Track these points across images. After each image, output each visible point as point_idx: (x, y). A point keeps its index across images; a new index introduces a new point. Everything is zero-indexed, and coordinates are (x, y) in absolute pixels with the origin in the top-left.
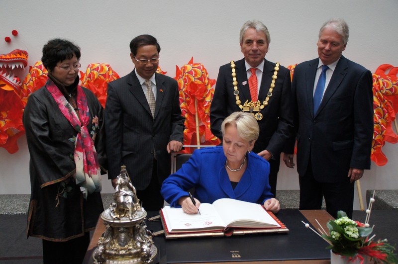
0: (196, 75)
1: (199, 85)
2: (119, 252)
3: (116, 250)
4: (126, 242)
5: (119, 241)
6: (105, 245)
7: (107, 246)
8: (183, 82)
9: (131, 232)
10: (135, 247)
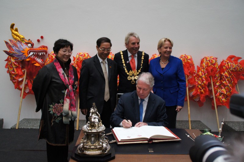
2: (91, 147)
3: (89, 146)
4: (94, 142)
5: (91, 141)
6: (83, 143)
7: (85, 144)
9: (97, 137)
10: (99, 145)
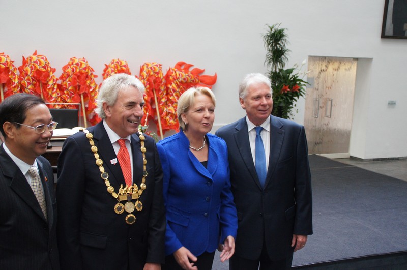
0: (40, 64)
1: (43, 72)
8: (29, 70)
